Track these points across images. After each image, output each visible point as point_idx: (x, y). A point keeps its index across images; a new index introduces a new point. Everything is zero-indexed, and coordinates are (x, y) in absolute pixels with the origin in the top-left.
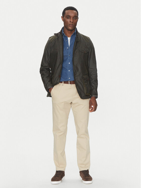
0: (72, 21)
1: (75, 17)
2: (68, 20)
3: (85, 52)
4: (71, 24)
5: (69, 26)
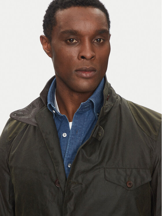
0: (88, 54)
1: (98, 37)
2: (73, 51)
3: (130, 184)
4: (84, 69)
5: (76, 77)
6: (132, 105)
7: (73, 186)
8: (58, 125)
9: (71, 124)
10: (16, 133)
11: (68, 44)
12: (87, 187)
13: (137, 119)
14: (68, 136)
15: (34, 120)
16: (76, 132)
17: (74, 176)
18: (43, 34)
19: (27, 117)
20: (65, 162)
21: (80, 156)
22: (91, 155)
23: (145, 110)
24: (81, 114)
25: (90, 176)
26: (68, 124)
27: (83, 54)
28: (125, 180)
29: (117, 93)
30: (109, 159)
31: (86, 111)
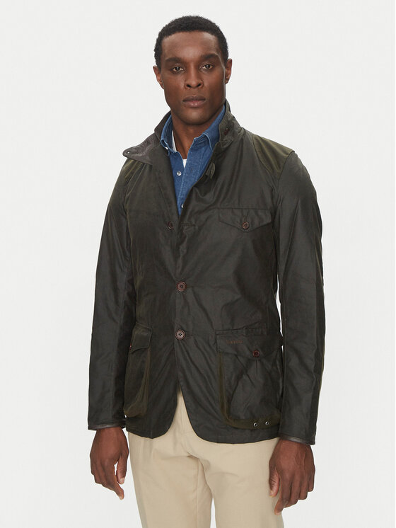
3: (246, 225)
5: (184, 108)
6: (257, 140)
7: (185, 228)
8: (173, 162)
9: (185, 161)
10: (132, 173)
11: (174, 73)
12: (200, 229)
13: (260, 155)
14: (182, 174)
15: (148, 158)
16: (191, 169)
17: (187, 217)
18: (155, 64)
19: (141, 155)
20: (178, 202)
21: (194, 196)
22: (205, 194)
23: (271, 143)
24: (197, 150)
25: (203, 217)
26: (182, 161)
27: (188, 82)
28: (241, 221)
29: (241, 126)
30: (224, 199)
31: (201, 147)
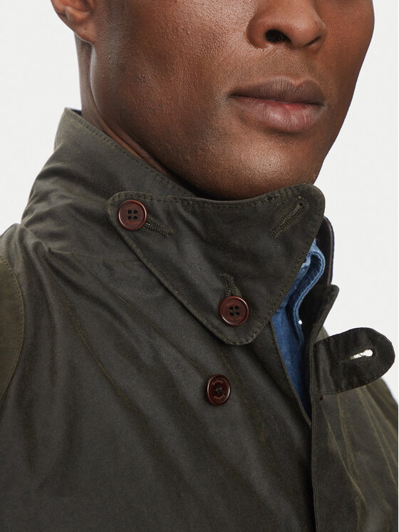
4: (277, 87)
